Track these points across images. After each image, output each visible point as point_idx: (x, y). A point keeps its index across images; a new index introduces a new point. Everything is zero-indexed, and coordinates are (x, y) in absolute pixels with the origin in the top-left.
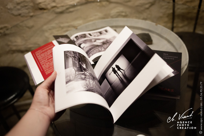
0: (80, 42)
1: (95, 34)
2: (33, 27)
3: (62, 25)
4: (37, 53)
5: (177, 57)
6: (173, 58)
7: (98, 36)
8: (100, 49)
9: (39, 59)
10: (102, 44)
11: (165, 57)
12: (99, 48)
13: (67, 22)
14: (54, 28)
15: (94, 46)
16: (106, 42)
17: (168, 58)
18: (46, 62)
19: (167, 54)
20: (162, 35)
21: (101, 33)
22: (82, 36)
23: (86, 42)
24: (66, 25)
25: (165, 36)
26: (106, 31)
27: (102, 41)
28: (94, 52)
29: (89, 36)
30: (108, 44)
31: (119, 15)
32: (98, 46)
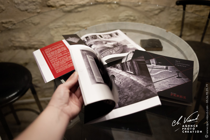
0: (90, 43)
1: (106, 36)
2: (38, 23)
3: (69, 25)
4: (47, 51)
5: (189, 65)
6: (185, 66)
7: (109, 38)
8: (111, 52)
9: (49, 57)
10: (113, 46)
11: (177, 64)
12: (110, 50)
13: (75, 22)
14: (60, 27)
15: (105, 48)
16: (117, 45)
17: (181, 66)
18: (56, 60)
19: (179, 62)
20: (172, 42)
21: (111, 35)
22: (92, 37)
23: (97, 44)
24: (73, 24)
25: (175, 43)
26: (117, 34)
27: (112, 43)
28: (105, 54)
29: (100, 37)
30: (119, 47)
31: (127, 19)
32: (109, 48)
